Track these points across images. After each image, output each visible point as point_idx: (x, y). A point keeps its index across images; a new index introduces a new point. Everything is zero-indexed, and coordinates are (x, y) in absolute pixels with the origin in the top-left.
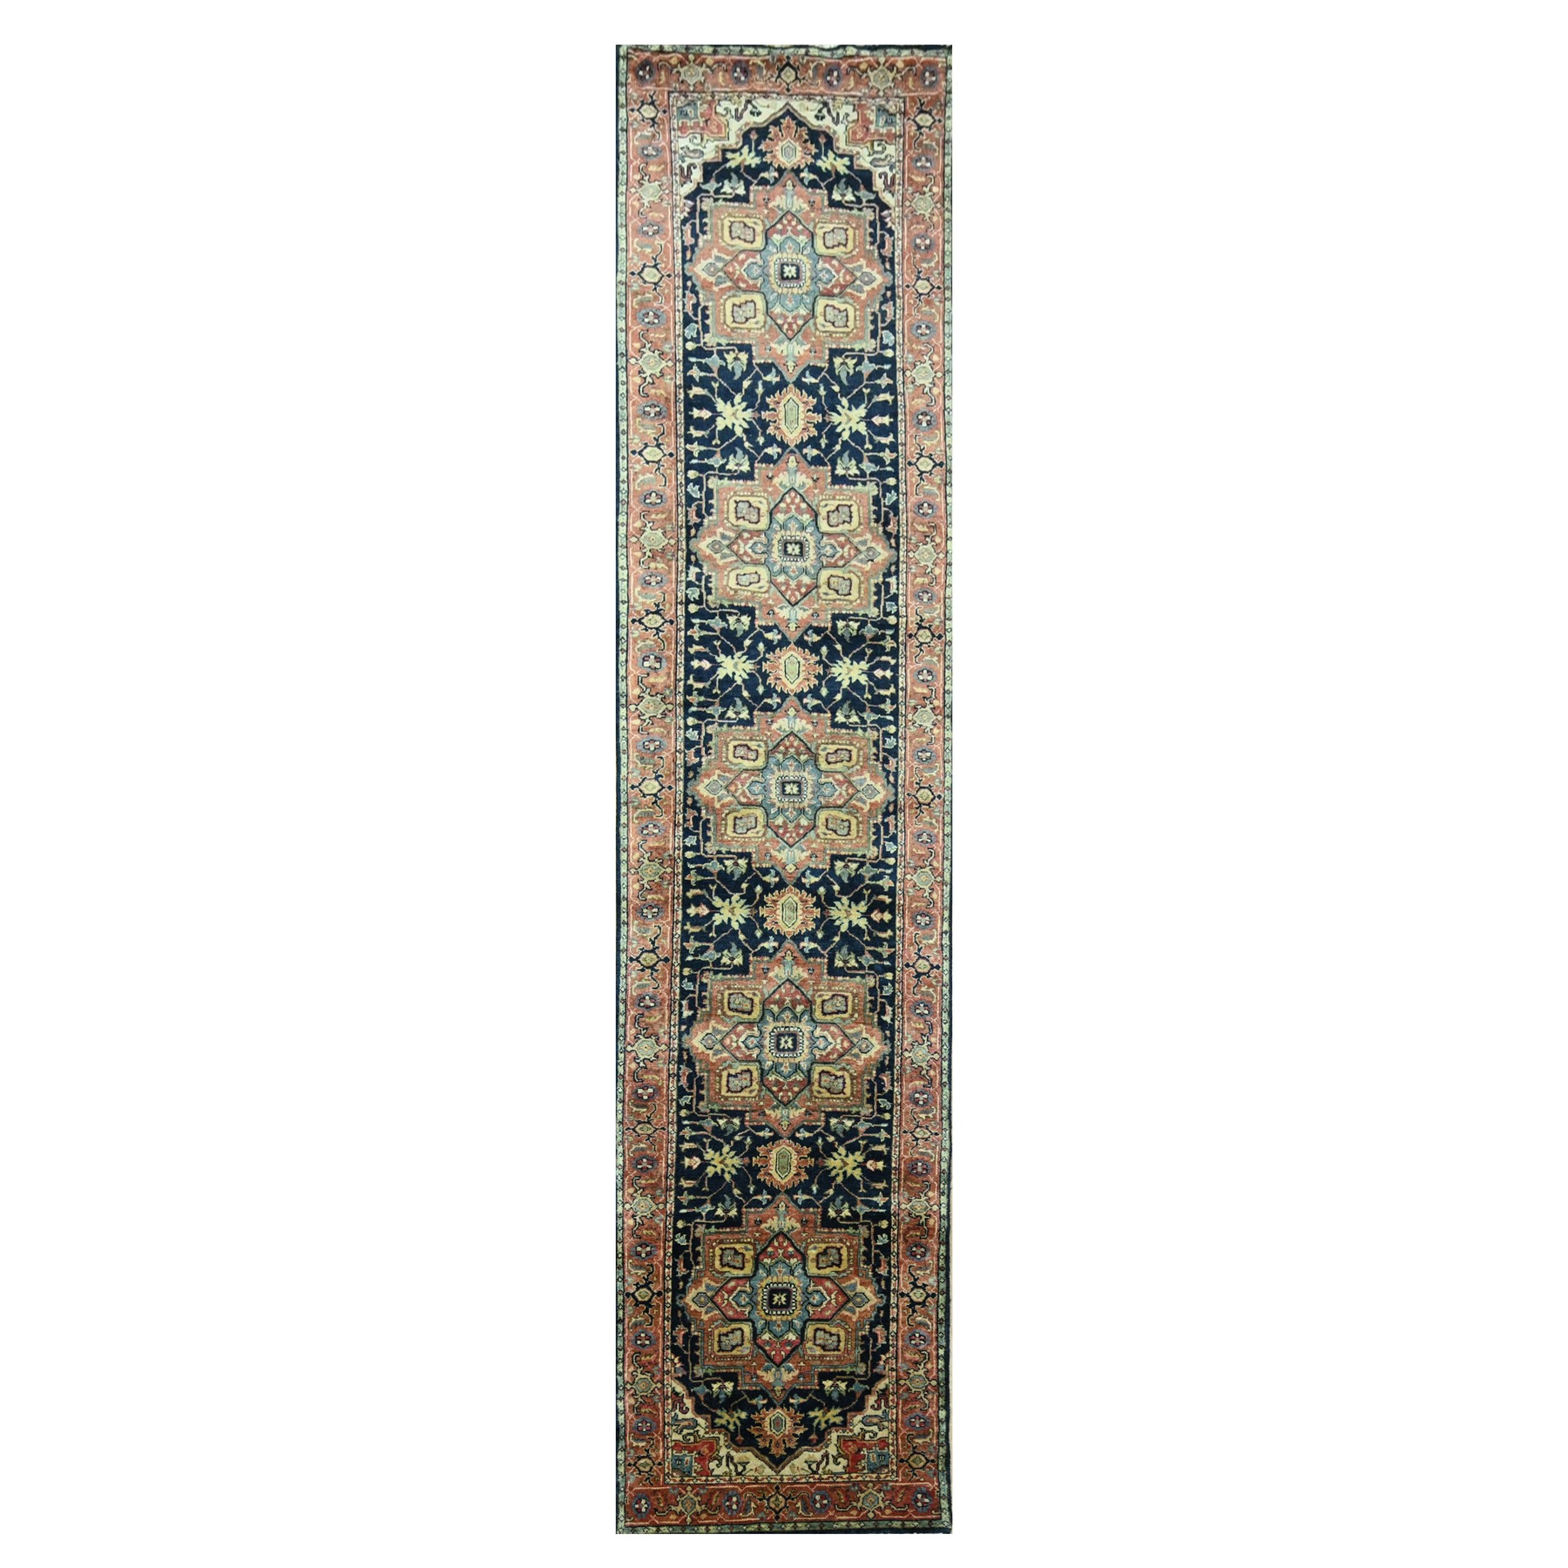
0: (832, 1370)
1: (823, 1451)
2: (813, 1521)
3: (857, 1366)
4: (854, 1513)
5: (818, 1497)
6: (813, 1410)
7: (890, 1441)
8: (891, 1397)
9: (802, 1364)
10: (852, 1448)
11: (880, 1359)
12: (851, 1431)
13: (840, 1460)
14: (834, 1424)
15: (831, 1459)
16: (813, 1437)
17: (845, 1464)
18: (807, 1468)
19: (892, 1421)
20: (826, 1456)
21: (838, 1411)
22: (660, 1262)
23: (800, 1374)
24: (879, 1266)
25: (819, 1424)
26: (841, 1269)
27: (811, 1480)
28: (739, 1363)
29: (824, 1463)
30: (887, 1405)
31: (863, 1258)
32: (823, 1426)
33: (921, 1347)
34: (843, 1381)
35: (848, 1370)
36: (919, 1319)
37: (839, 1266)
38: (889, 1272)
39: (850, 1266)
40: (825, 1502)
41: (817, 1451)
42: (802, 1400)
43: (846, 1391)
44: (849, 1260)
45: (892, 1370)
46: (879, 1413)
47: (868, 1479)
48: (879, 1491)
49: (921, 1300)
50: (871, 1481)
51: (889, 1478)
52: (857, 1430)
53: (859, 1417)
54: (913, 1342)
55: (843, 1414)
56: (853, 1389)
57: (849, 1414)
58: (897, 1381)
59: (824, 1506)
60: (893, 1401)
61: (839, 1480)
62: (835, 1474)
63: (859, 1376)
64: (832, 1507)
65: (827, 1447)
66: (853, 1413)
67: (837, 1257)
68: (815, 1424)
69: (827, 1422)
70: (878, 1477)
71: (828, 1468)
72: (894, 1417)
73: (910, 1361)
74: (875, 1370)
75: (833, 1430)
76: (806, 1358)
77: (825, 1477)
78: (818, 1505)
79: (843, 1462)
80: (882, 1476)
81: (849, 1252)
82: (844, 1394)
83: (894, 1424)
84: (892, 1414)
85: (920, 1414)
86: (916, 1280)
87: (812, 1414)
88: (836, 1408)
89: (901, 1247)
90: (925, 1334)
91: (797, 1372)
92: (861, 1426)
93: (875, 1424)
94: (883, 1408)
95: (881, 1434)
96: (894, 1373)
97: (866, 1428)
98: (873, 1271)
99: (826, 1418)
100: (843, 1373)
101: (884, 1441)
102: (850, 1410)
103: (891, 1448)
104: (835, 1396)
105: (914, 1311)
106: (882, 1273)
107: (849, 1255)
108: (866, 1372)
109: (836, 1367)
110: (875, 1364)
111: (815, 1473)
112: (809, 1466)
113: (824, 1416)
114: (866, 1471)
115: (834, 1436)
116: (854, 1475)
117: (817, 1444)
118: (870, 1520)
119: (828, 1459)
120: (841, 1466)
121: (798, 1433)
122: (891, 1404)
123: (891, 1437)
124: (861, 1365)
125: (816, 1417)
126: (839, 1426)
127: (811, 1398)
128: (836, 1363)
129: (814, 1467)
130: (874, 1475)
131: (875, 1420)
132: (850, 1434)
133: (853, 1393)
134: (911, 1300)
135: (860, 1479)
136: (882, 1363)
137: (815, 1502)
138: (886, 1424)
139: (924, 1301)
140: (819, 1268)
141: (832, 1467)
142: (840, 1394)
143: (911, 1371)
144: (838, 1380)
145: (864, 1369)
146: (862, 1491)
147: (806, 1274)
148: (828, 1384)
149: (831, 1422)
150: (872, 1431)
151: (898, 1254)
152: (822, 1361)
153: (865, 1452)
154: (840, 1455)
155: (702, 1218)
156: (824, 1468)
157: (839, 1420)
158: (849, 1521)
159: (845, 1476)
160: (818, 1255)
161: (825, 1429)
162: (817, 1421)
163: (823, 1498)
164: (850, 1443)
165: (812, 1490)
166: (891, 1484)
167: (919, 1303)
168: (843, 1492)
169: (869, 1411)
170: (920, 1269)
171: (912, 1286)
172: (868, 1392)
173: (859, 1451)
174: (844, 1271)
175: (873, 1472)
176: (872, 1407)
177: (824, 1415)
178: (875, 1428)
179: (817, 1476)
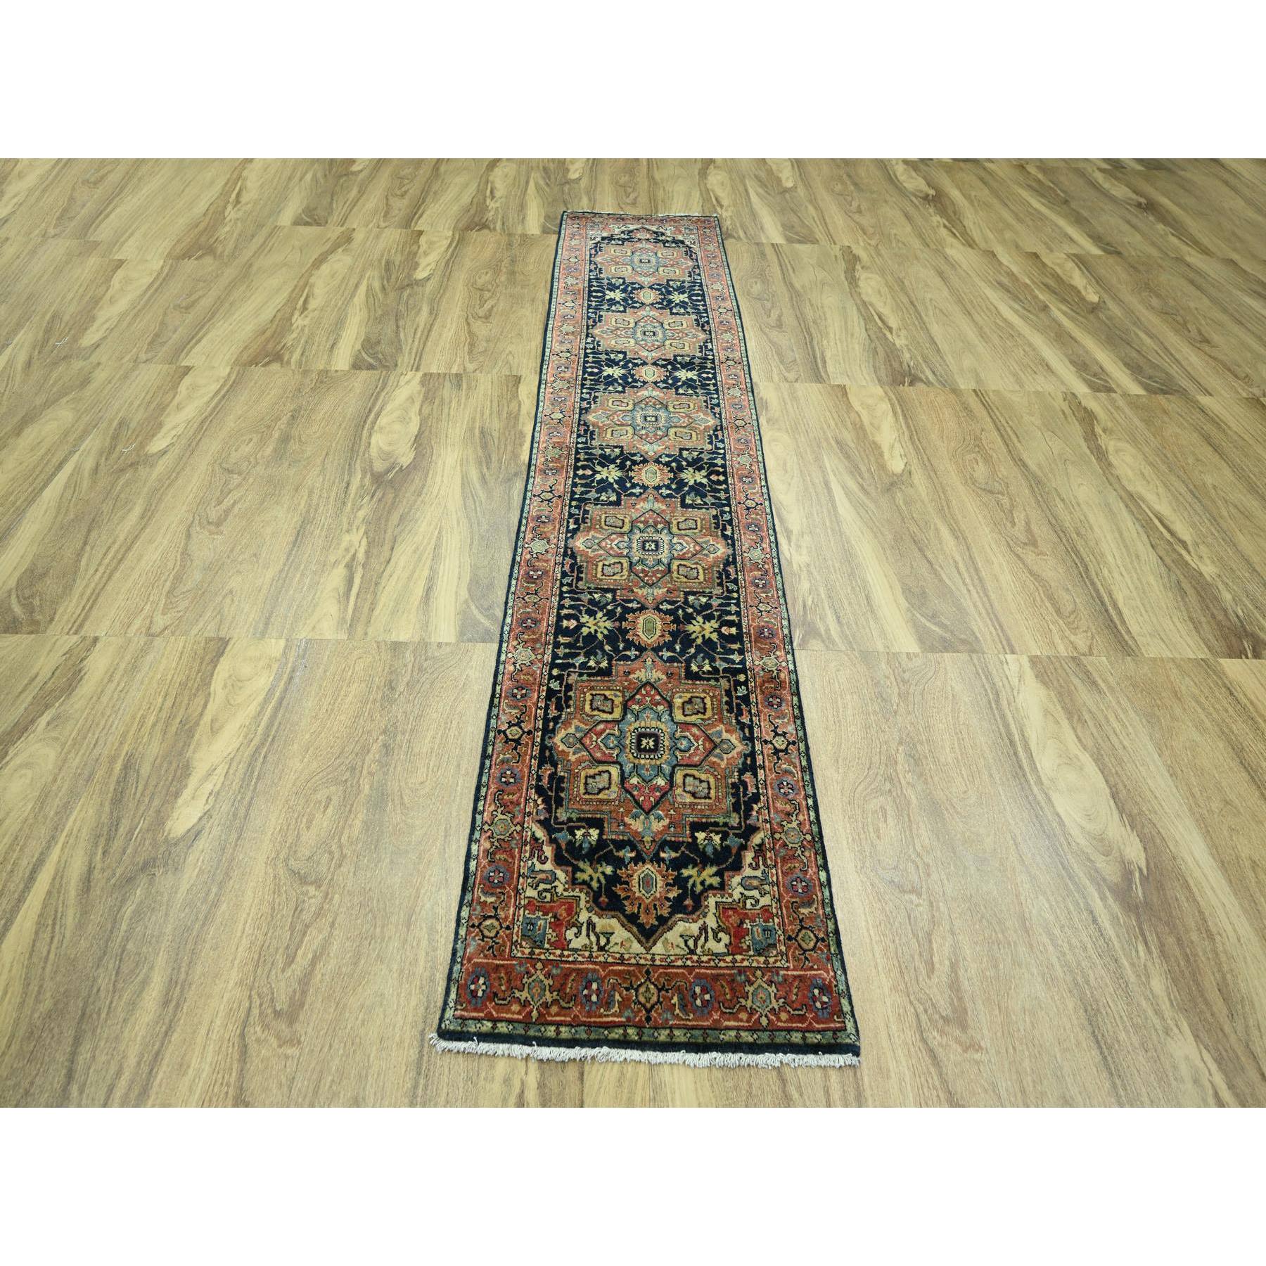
0: (704, 820)
1: (701, 922)
2: (693, 1028)
3: (730, 817)
4: (743, 1016)
5: (698, 990)
6: (686, 868)
7: (774, 911)
8: (768, 855)
9: (672, 812)
10: (734, 920)
11: (752, 809)
12: (731, 895)
13: (721, 935)
14: (711, 887)
15: (710, 934)
16: (688, 902)
17: (728, 942)
18: (683, 945)
19: (772, 884)
20: (704, 929)
21: (714, 869)
22: (534, 704)
23: (670, 823)
24: (742, 714)
25: (694, 885)
26: (706, 717)
27: (689, 963)
28: (605, 808)
29: (702, 939)
30: (765, 864)
31: (726, 707)
32: (699, 888)
33: (790, 797)
34: (717, 833)
35: (721, 820)
36: (784, 766)
37: (704, 713)
38: (751, 720)
39: (714, 714)
40: (707, 997)
41: (695, 921)
42: (674, 855)
43: (721, 845)
44: (713, 709)
45: (765, 821)
46: (758, 873)
47: (755, 964)
48: (770, 983)
49: (783, 747)
50: (759, 968)
51: (778, 964)
52: (736, 896)
53: (737, 880)
54: (782, 791)
55: (719, 874)
56: (728, 843)
57: (726, 874)
58: (773, 834)
59: (706, 1004)
60: (770, 858)
61: (722, 964)
62: (717, 955)
63: (733, 828)
64: (716, 1005)
65: (704, 917)
66: (731, 873)
67: (702, 705)
68: (689, 885)
69: (702, 883)
70: (766, 962)
71: (708, 945)
72: (775, 879)
73: (782, 811)
74: (748, 822)
75: (710, 893)
76: (676, 805)
77: (705, 958)
78: (698, 1002)
79: (725, 938)
80: (771, 960)
81: (712, 701)
82: (719, 848)
83: (776, 888)
84: (772, 876)
85: (801, 876)
86: (776, 728)
87: (686, 873)
88: (711, 866)
89: (759, 698)
90: (792, 782)
91: (666, 821)
92: (740, 889)
93: (756, 888)
94: (762, 867)
95: (765, 901)
96: (768, 825)
97: (747, 893)
98: (737, 719)
99: (701, 879)
100: (716, 824)
101: (767, 911)
102: (727, 869)
103: (776, 920)
104: (709, 850)
105: (779, 758)
106: (744, 721)
107: (712, 704)
108: (740, 823)
109: (708, 817)
110: (747, 815)
111: (692, 952)
112: (686, 942)
113: (699, 875)
114: (751, 953)
115: (712, 901)
116: (739, 957)
117: (693, 912)
118: (765, 1030)
119: (707, 933)
120: (722, 944)
121: (671, 895)
122: (769, 862)
123: (774, 905)
124: (734, 815)
125: (690, 877)
126: (716, 888)
127: (683, 852)
128: (708, 813)
129: (691, 943)
130: (762, 959)
131: (755, 883)
132: (730, 900)
133: (728, 847)
134: (775, 748)
135: (746, 963)
136: (754, 813)
137: (694, 996)
138: (767, 887)
139: (786, 748)
140: (685, 716)
141: (711, 944)
142: (715, 849)
143: (785, 823)
144: (711, 832)
145: (737, 821)
146: (751, 984)
147: (672, 720)
148: (701, 836)
149: (707, 883)
150: (752, 897)
151: (757, 703)
152: (693, 810)
153: (747, 925)
154: (720, 929)
155: (575, 667)
156: (703, 946)
157: (715, 881)
158: (738, 1029)
159: (729, 959)
160: (683, 703)
161: (702, 893)
162: (691, 882)
163: (704, 991)
164: (730, 913)
165: (691, 978)
166: (782, 972)
167: (782, 751)
168: (728, 983)
169: (748, 872)
170: (779, 717)
171: (773, 734)
172: (743, 847)
173: (742, 923)
174: (709, 719)
175: (760, 955)
176: (750, 865)
177: (700, 873)
178: (755, 893)
179: (695, 958)
